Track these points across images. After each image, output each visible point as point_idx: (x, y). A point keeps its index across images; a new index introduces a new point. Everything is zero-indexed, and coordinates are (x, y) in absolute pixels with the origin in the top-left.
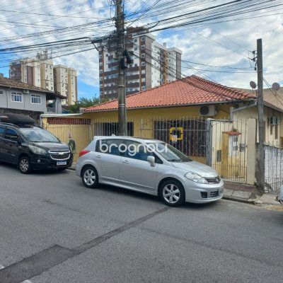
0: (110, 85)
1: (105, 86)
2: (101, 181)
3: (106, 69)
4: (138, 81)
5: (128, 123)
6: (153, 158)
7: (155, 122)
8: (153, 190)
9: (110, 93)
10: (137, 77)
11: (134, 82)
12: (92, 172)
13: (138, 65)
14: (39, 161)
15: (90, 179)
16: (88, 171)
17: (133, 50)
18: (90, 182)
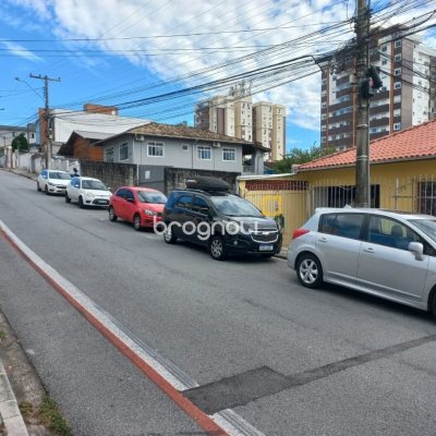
0: (338, 126)
1: (330, 127)
2: (327, 279)
3: (333, 100)
4: (388, 115)
5: (372, 187)
6: (421, 246)
7: (423, 183)
8: (420, 300)
9: (338, 138)
10: (385, 109)
11: (379, 117)
12: (313, 263)
13: (389, 89)
14: (236, 243)
15: (309, 274)
16: (305, 262)
17: (379, 64)
18: (309, 279)
